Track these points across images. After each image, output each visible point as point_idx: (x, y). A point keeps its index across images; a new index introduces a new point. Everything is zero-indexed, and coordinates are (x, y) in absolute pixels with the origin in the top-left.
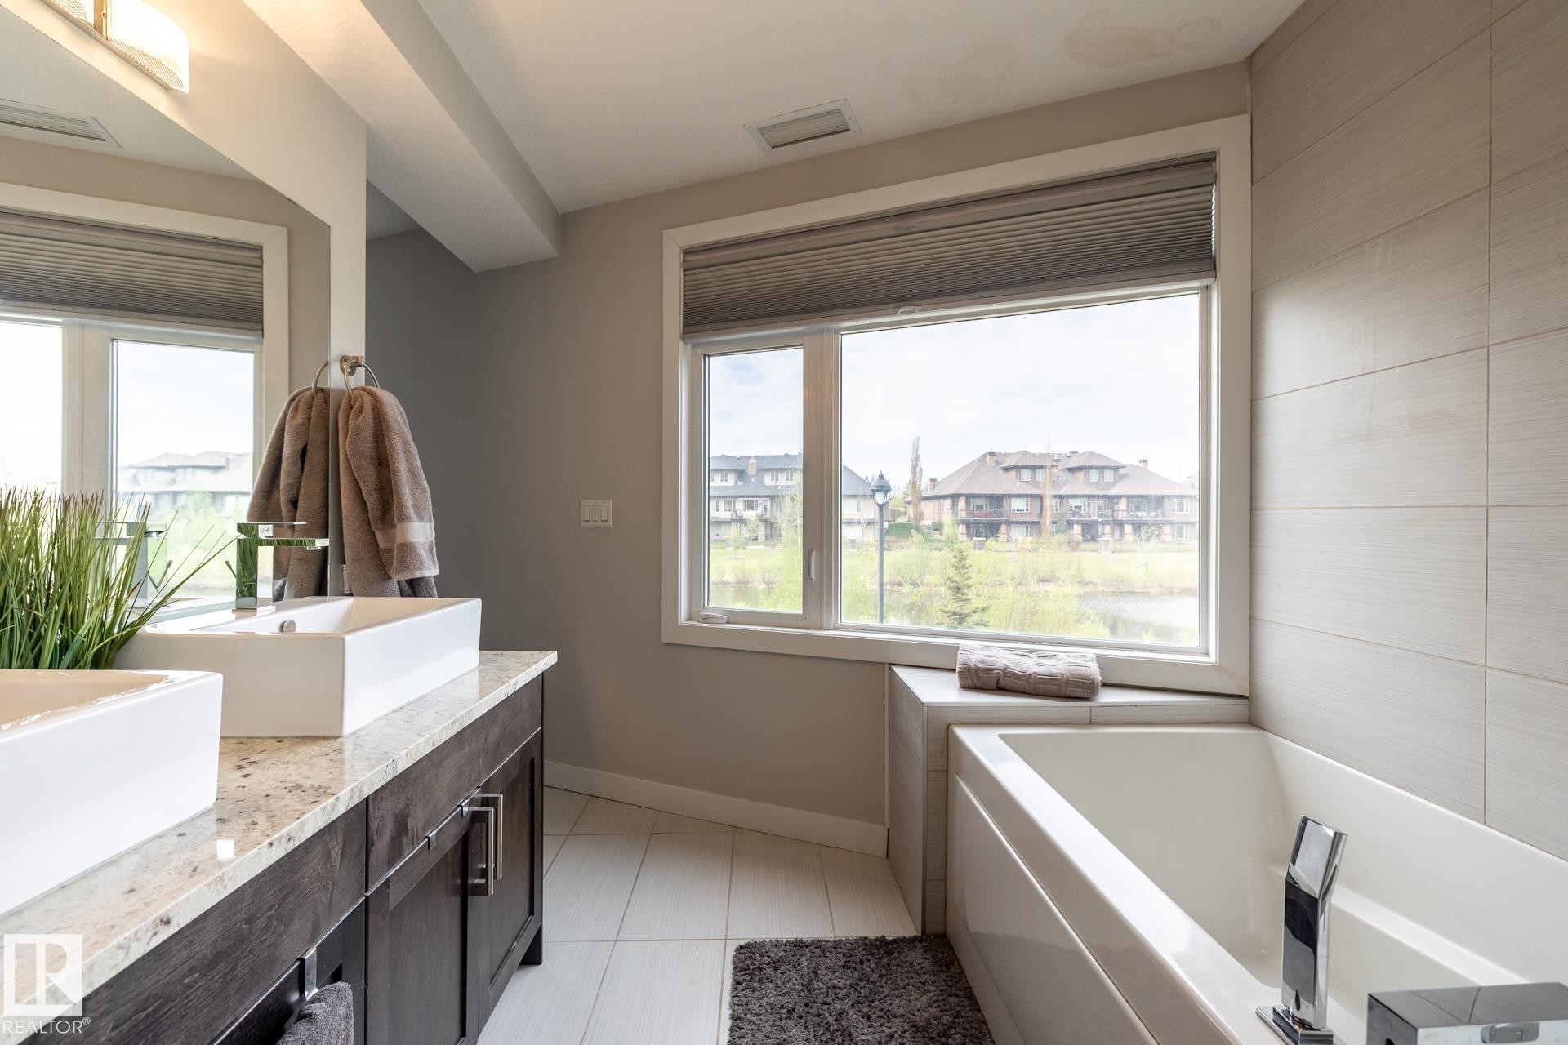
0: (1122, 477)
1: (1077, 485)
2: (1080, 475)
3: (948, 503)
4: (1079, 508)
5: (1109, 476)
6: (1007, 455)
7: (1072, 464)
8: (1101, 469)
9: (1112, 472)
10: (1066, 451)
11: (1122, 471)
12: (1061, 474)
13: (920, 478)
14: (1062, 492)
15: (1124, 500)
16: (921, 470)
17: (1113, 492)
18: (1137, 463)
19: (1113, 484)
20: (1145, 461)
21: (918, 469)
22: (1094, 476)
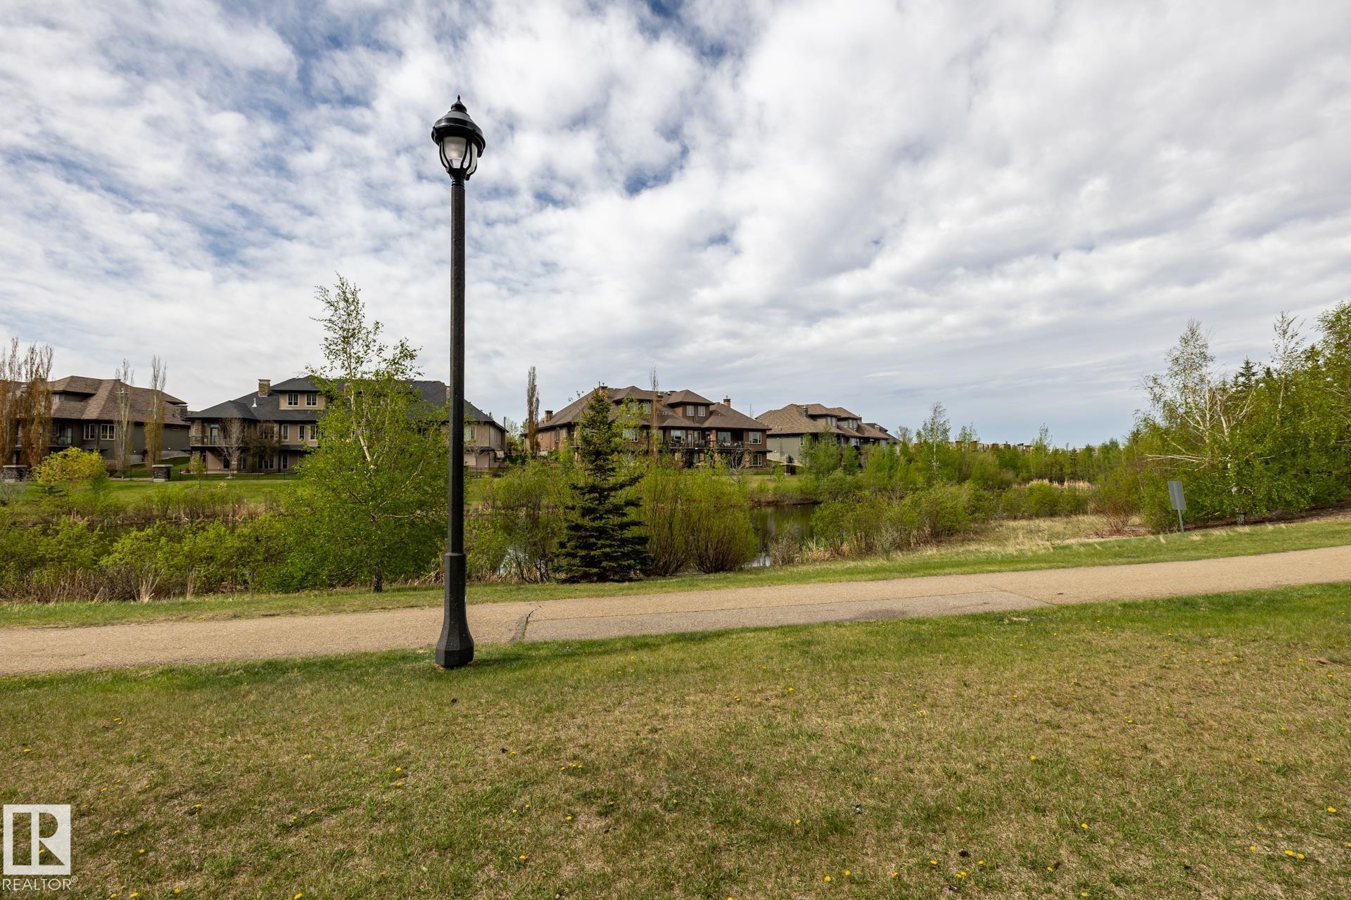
0: (711, 413)
1: (677, 418)
2: (679, 410)
3: (564, 433)
4: (679, 438)
5: (702, 412)
6: (617, 391)
7: (672, 400)
8: (696, 405)
9: (704, 408)
10: (667, 390)
11: (712, 408)
12: (664, 409)
13: (537, 408)
14: (665, 424)
15: (714, 432)
16: (537, 400)
17: (706, 425)
18: (722, 402)
19: (706, 419)
20: (729, 401)
21: (534, 399)
22: (690, 411)
